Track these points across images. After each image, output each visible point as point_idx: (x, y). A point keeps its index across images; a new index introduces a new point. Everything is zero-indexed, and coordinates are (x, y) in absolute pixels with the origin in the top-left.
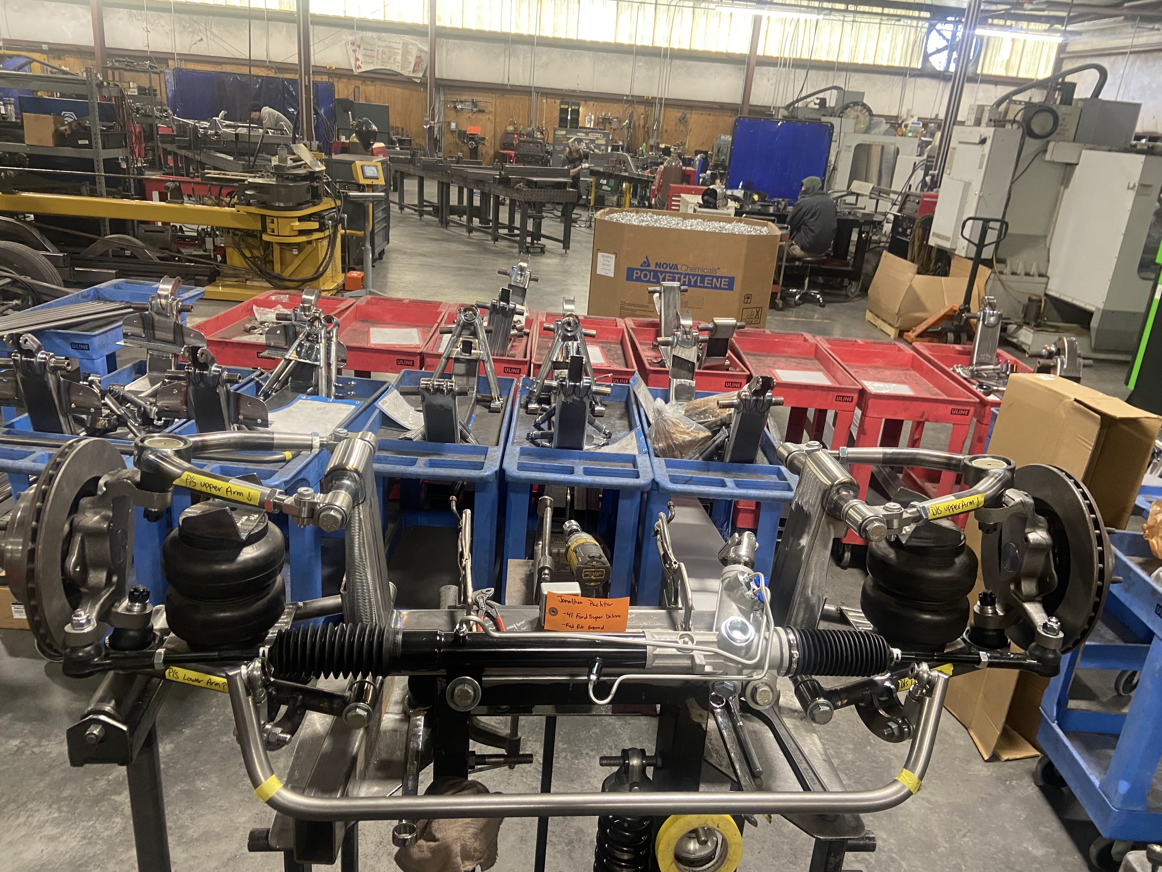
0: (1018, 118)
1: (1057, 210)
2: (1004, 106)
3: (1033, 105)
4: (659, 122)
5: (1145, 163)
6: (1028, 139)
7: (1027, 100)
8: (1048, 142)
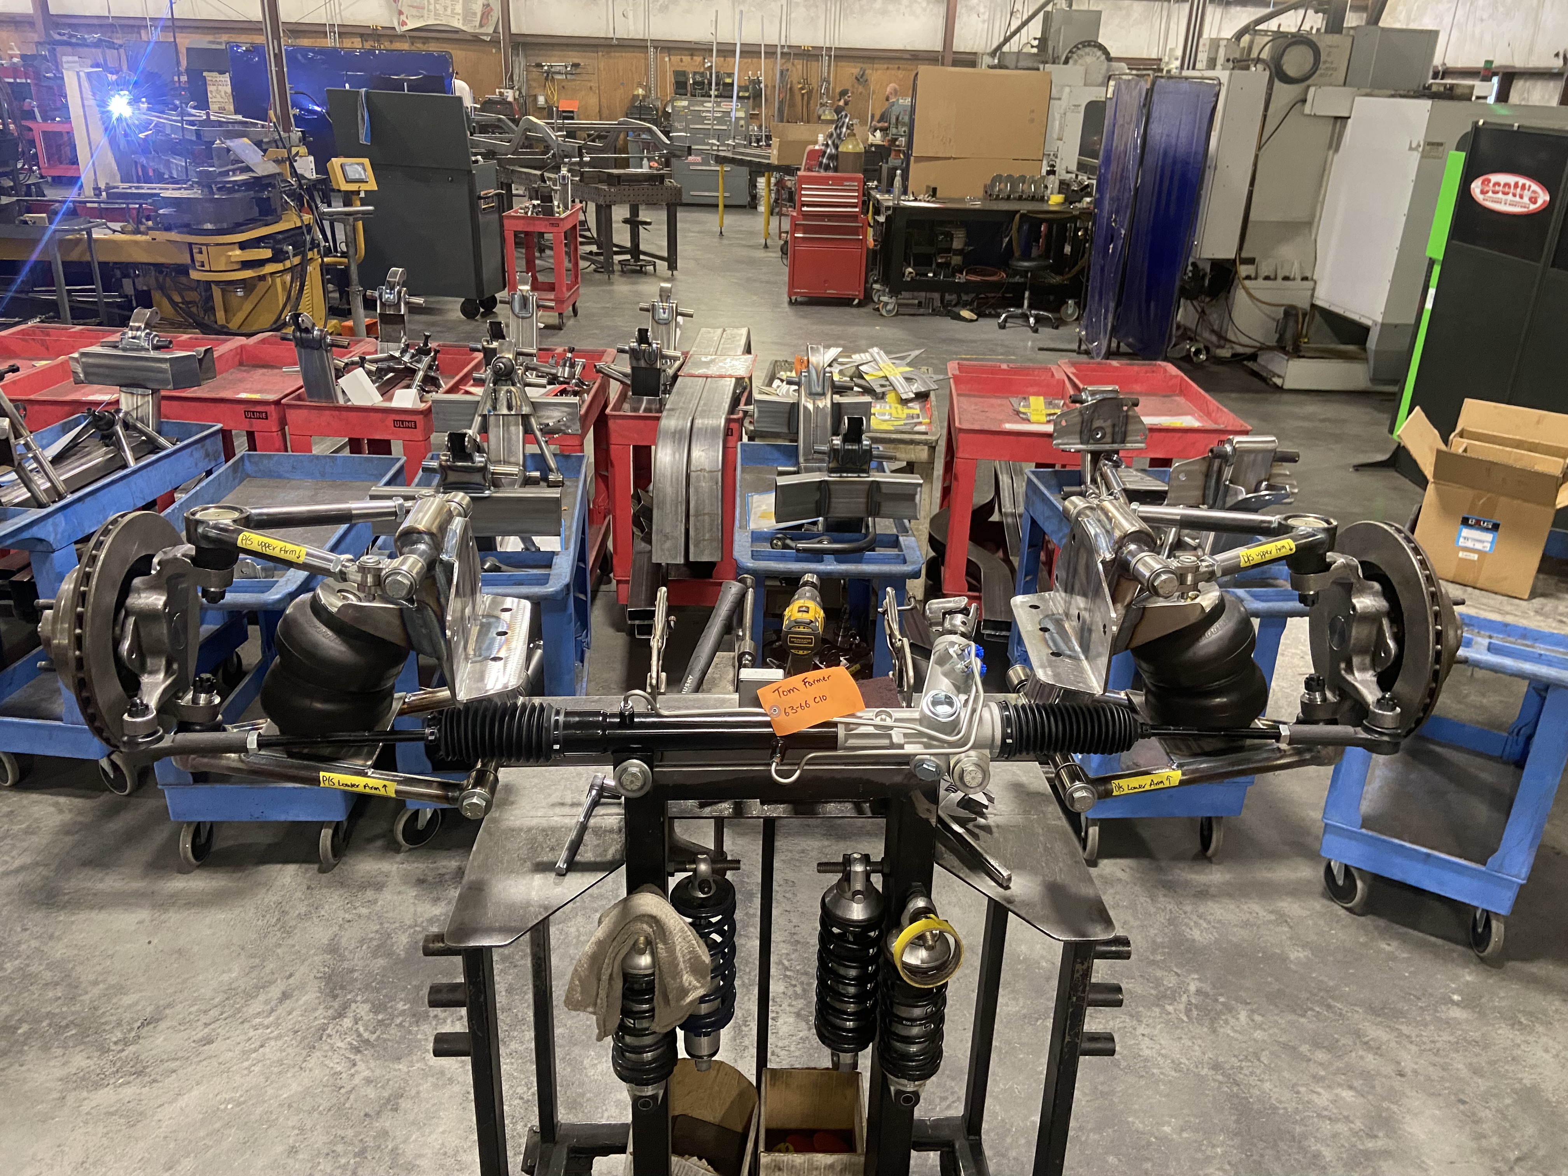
0: (1264, 55)
1: (1324, 183)
2: (1246, 38)
3: (1285, 35)
4: (828, 83)
5: (1432, 111)
6: (1277, 83)
7: (1275, 29)
8: (1308, 87)
